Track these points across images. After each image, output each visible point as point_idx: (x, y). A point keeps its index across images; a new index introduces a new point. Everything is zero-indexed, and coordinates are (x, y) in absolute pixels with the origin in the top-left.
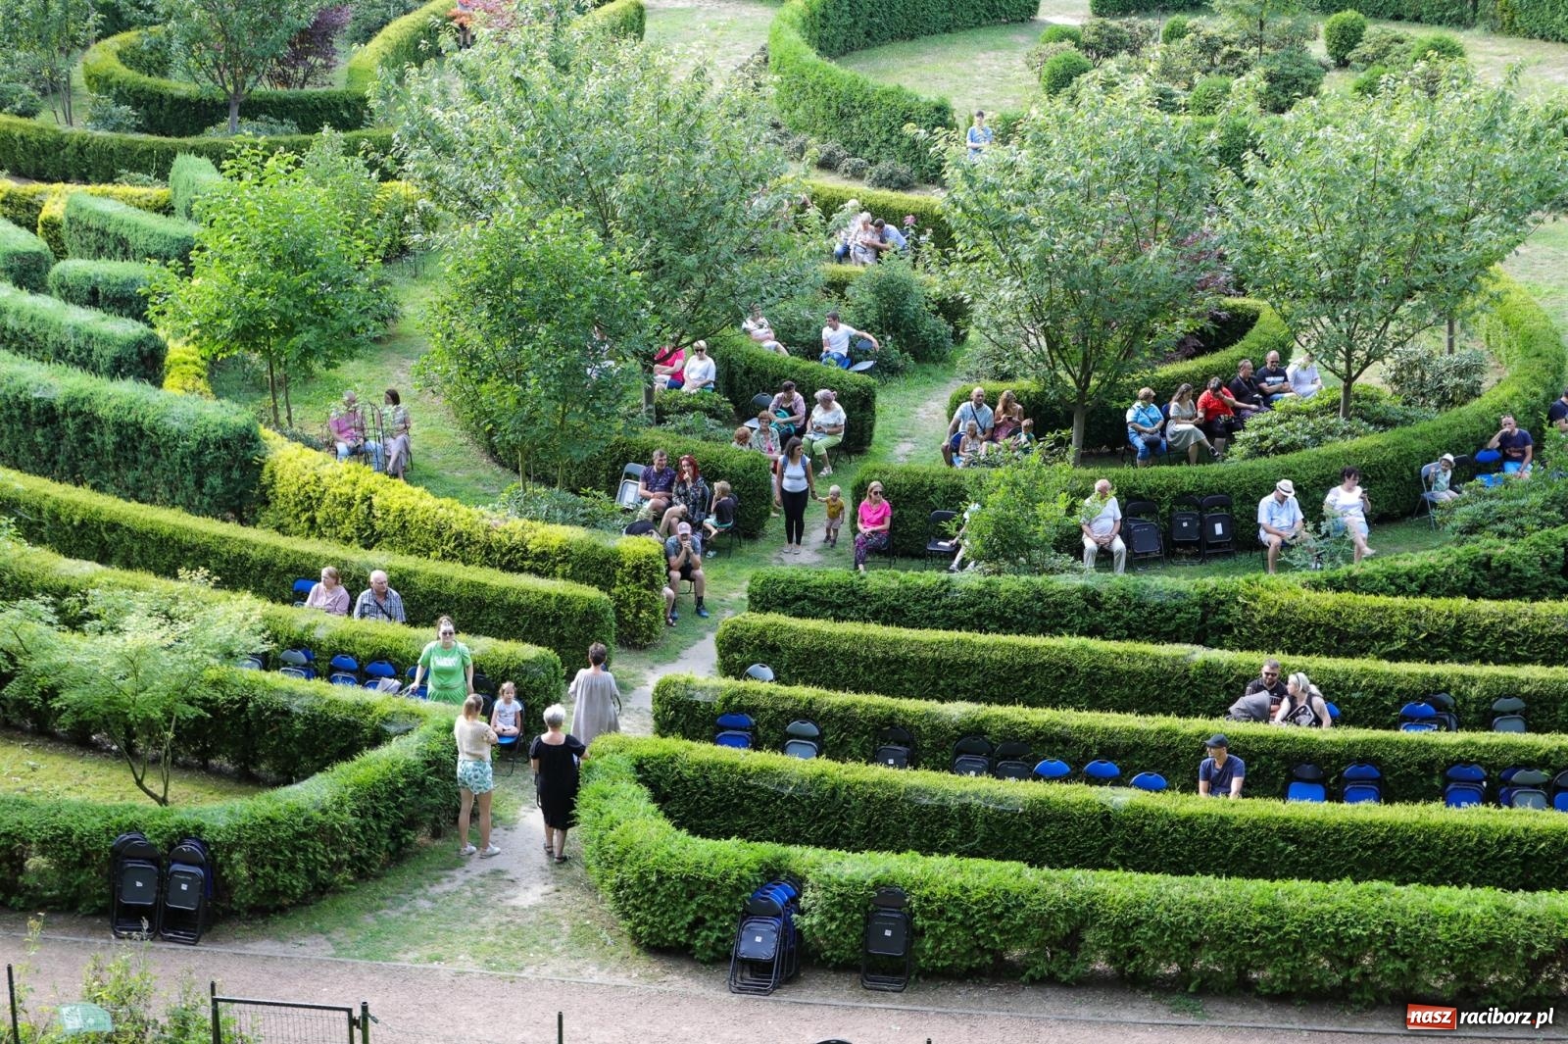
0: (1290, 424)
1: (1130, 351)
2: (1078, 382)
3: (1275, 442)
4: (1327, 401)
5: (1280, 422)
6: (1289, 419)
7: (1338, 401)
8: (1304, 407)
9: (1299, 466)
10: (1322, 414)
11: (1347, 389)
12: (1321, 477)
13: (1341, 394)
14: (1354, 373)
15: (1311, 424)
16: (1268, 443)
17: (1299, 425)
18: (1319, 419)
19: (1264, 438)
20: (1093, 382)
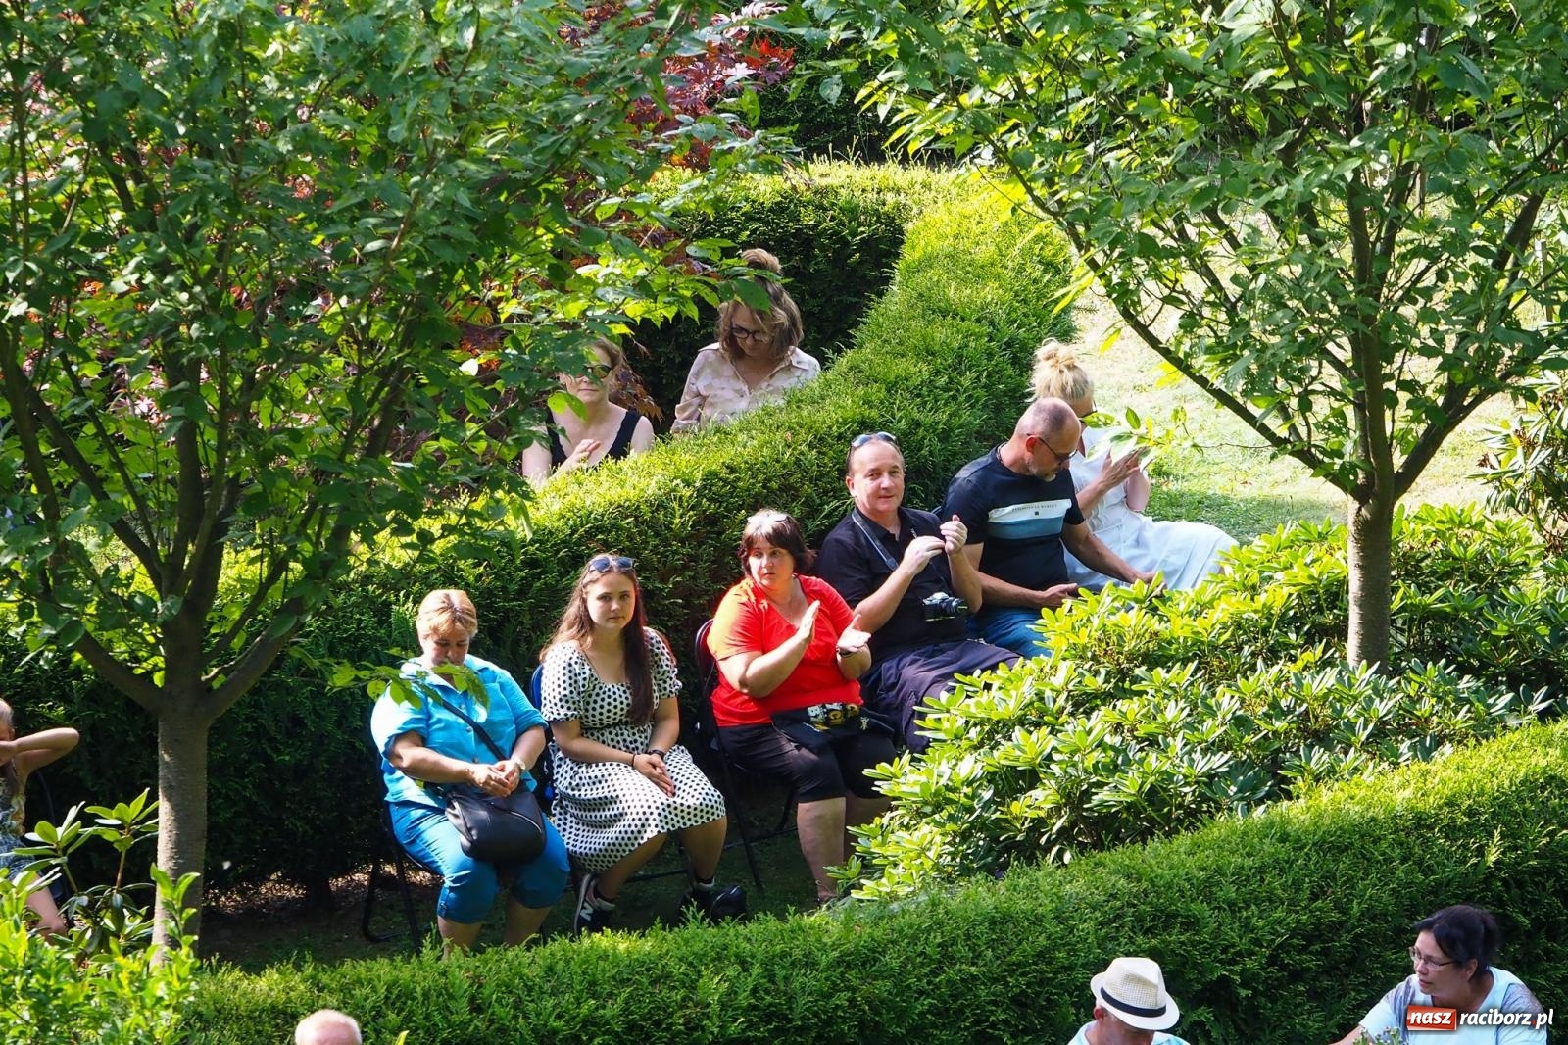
0: (1130, 707)
1: (394, 411)
2: (164, 574)
3: (1074, 798)
4: (1277, 595)
5: (1084, 703)
6: (1122, 685)
7: (1335, 593)
8: (1179, 628)
9: (1206, 889)
10: (1272, 655)
11: (1374, 535)
12: (1314, 935)
13: (1346, 562)
14: (1398, 460)
15: (1226, 701)
16: (1043, 797)
17: (1173, 712)
18: (1265, 677)
19: (1015, 781)
20: (237, 568)
